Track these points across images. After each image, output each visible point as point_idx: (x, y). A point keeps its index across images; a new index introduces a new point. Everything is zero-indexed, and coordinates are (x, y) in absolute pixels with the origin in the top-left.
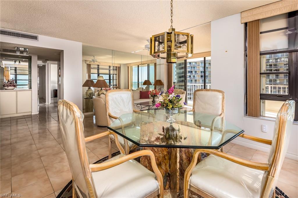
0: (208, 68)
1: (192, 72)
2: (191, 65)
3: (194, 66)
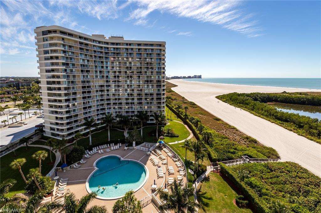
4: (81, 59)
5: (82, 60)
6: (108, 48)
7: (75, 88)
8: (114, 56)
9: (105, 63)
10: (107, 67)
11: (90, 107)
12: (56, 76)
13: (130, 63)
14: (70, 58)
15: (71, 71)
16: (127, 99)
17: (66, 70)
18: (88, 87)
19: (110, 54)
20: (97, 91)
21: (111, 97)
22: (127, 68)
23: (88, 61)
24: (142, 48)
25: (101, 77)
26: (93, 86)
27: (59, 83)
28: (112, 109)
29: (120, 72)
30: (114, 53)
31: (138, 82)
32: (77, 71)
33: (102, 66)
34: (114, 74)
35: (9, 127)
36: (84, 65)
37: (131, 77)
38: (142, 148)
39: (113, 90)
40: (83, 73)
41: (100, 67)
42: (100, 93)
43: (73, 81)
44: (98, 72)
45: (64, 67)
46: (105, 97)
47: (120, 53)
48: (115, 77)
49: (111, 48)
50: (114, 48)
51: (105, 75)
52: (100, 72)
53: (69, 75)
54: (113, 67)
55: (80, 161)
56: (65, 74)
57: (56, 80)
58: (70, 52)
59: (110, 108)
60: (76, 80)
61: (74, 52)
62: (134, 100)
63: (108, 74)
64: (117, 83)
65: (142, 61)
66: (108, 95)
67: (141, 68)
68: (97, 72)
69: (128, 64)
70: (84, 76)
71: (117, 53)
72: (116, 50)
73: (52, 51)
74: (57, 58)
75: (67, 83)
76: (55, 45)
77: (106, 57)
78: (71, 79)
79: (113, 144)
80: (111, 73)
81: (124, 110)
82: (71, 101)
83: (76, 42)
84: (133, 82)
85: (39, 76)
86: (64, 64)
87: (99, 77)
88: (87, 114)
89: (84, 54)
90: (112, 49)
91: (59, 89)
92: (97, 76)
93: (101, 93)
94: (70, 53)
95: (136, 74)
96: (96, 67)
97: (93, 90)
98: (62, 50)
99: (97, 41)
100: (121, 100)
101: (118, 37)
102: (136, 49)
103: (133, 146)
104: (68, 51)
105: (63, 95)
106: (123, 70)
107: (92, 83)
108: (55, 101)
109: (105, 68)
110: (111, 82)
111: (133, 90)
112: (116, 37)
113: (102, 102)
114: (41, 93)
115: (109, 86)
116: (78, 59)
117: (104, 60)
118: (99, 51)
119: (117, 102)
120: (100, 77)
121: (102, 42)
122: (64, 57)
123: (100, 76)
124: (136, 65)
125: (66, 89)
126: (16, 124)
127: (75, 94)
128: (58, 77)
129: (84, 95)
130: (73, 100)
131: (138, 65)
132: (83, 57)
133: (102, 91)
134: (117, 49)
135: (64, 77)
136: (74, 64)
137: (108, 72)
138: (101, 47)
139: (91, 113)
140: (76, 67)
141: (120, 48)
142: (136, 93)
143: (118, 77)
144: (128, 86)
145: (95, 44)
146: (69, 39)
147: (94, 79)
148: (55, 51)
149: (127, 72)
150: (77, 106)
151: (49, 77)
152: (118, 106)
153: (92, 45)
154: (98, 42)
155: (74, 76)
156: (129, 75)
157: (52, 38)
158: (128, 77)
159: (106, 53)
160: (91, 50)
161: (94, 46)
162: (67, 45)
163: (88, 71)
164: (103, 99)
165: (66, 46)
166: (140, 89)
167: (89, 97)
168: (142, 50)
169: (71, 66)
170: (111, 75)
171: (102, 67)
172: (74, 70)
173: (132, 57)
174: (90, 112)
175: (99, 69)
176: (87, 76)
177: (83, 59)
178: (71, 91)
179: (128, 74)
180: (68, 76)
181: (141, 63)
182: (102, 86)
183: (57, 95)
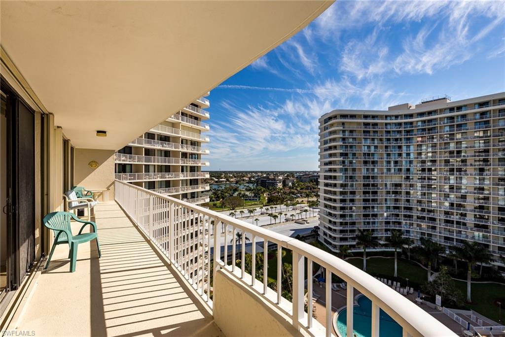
0: (378, 147)
1: (346, 154)
2: (345, 143)
3: (351, 144)
4: (364, 146)
5: (366, 147)
6: (411, 123)
7: (354, 185)
8: (423, 134)
9: (404, 148)
10: (408, 154)
11: (375, 216)
12: (333, 170)
13: (459, 143)
14: (350, 146)
15: (350, 163)
16: (446, 213)
17: (344, 162)
18: (373, 185)
19: (415, 132)
20: (388, 193)
21: (414, 205)
22: (451, 153)
23: (376, 147)
24: (490, 111)
25: (397, 170)
26: (382, 185)
27: (335, 178)
28: (415, 226)
29: (434, 161)
30: (424, 130)
31: (478, 182)
32: (358, 163)
33: (398, 153)
34: (422, 166)
35: (295, 222)
36: (369, 153)
37: (459, 170)
38: (455, 316)
39: (419, 193)
40: (367, 166)
41: (397, 155)
42: (393, 196)
43: (352, 176)
44: (392, 163)
45: (341, 159)
46: (402, 204)
47: (435, 127)
48: (423, 170)
49: (417, 121)
50: (424, 122)
51: (404, 168)
52: (396, 162)
53: (347, 168)
54: (420, 154)
55: (341, 284)
56: (341, 167)
57: (332, 174)
58: (350, 138)
59: (412, 224)
60: (357, 174)
61: (355, 138)
62: (467, 218)
63: (410, 166)
64: (426, 180)
65: (490, 136)
66: (408, 201)
67: (487, 151)
68: (390, 163)
69: (452, 146)
70: (368, 169)
71: (429, 129)
72: (427, 124)
73: (331, 140)
74: (335, 147)
75: (344, 178)
76: (334, 132)
77: (407, 138)
78: (350, 173)
79: (399, 284)
80: (415, 163)
81: (440, 233)
82: (348, 202)
83: (359, 124)
84: (464, 181)
85: (319, 170)
86: (342, 154)
87: (393, 171)
88: (369, 224)
89: (370, 138)
90: (420, 124)
91: (335, 185)
92: (389, 170)
93: (395, 196)
94: (351, 140)
95: (471, 165)
96: (388, 155)
97: (382, 190)
98: (340, 138)
99: (393, 116)
100: (434, 212)
101: (434, 100)
102: (475, 113)
103: (435, 303)
104: (348, 138)
105: (338, 193)
106: (441, 157)
107: (380, 180)
108: (330, 200)
109: (404, 155)
110: (415, 179)
111: (464, 197)
112: (432, 101)
113: (396, 212)
114: (319, 189)
115: (411, 186)
116: (360, 147)
117: (403, 144)
118: (395, 131)
119: (425, 214)
120: (395, 171)
121: (401, 116)
122: (342, 145)
123: (395, 169)
124: (474, 147)
125: (342, 185)
126: (301, 220)
127: (353, 193)
128: (335, 171)
129: (365, 196)
130: (350, 202)
131: (480, 145)
132: (369, 142)
133: (396, 193)
134: (430, 121)
135: (341, 170)
136: (355, 153)
137: (411, 162)
138: (400, 124)
139: (376, 225)
140: (357, 158)
141: (436, 119)
142: (471, 203)
143: (430, 170)
144: (451, 188)
145: (388, 121)
146: (350, 122)
147: (382, 173)
148: (334, 140)
149: (451, 160)
150: (355, 211)
151: (326, 171)
152: (428, 223)
153: (383, 123)
154: (394, 118)
155: (354, 170)
156: (455, 167)
157: (332, 125)
158: (452, 170)
159: (408, 132)
160: (382, 131)
161: (386, 124)
162: (348, 130)
163: (373, 162)
164: (399, 207)
165: (347, 132)
166: (481, 196)
167: (373, 200)
168: (490, 114)
169: (350, 156)
170: (416, 167)
171: (400, 155)
172: (354, 161)
173: (463, 131)
174: (374, 223)
175: (393, 159)
176: (373, 170)
177: (368, 146)
178: (349, 189)
179: (453, 165)
180: (346, 170)
181: (487, 142)
182: (397, 185)
183: (333, 193)
